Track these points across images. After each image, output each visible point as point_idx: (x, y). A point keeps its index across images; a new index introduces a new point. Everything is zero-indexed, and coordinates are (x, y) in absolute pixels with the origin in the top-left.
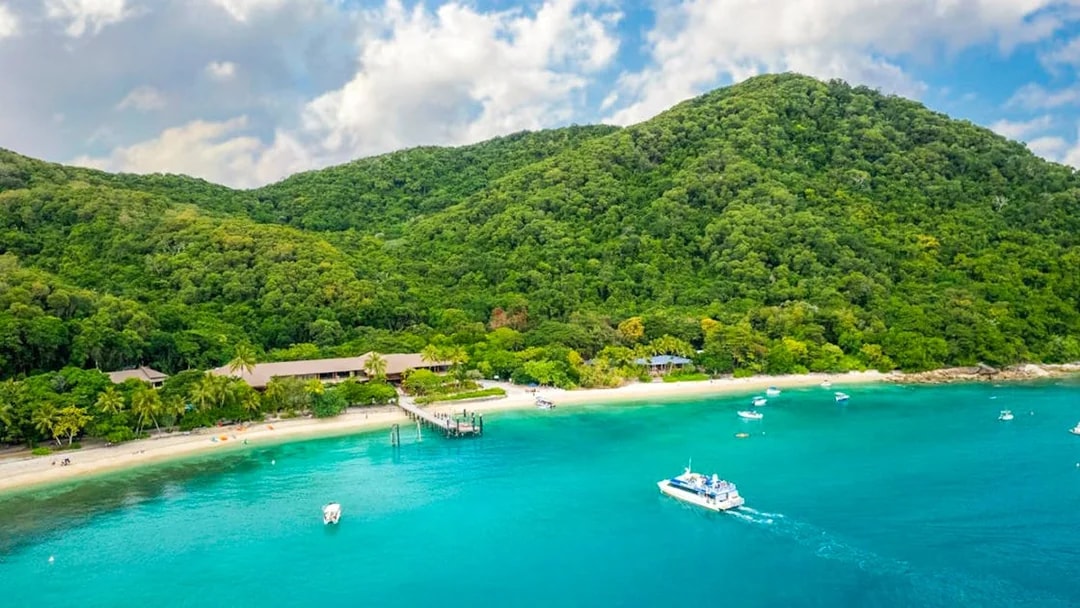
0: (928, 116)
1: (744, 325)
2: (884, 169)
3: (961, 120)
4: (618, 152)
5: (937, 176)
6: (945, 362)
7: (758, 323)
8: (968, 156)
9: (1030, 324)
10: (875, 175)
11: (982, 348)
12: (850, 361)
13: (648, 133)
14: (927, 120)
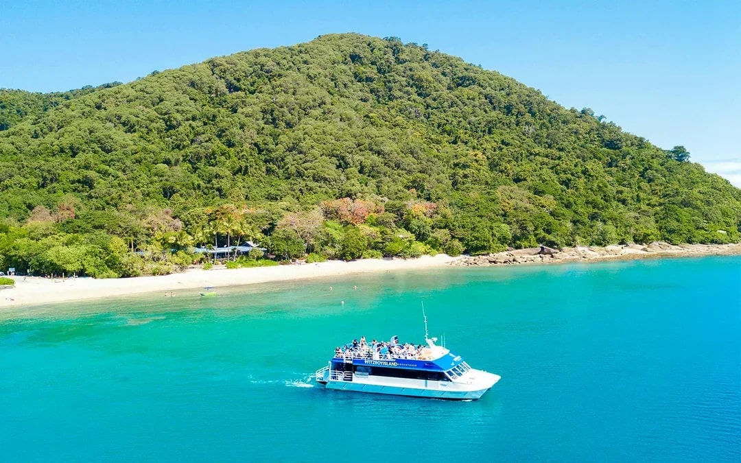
0: (466, 67)
1: (317, 214)
2: (434, 104)
3: (491, 70)
4: (196, 78)
5: (478, 111)
6: (509, 245)
7: (329, 214)
8: (500, 95)
9: (576, 212)
10: (427, 108)
11: (540, 231)
12: (420, 247)
13: (225, 64)
14: (465, 69)
